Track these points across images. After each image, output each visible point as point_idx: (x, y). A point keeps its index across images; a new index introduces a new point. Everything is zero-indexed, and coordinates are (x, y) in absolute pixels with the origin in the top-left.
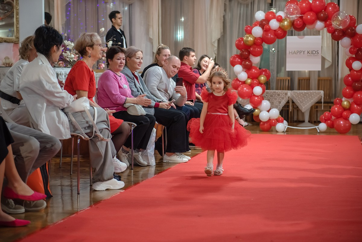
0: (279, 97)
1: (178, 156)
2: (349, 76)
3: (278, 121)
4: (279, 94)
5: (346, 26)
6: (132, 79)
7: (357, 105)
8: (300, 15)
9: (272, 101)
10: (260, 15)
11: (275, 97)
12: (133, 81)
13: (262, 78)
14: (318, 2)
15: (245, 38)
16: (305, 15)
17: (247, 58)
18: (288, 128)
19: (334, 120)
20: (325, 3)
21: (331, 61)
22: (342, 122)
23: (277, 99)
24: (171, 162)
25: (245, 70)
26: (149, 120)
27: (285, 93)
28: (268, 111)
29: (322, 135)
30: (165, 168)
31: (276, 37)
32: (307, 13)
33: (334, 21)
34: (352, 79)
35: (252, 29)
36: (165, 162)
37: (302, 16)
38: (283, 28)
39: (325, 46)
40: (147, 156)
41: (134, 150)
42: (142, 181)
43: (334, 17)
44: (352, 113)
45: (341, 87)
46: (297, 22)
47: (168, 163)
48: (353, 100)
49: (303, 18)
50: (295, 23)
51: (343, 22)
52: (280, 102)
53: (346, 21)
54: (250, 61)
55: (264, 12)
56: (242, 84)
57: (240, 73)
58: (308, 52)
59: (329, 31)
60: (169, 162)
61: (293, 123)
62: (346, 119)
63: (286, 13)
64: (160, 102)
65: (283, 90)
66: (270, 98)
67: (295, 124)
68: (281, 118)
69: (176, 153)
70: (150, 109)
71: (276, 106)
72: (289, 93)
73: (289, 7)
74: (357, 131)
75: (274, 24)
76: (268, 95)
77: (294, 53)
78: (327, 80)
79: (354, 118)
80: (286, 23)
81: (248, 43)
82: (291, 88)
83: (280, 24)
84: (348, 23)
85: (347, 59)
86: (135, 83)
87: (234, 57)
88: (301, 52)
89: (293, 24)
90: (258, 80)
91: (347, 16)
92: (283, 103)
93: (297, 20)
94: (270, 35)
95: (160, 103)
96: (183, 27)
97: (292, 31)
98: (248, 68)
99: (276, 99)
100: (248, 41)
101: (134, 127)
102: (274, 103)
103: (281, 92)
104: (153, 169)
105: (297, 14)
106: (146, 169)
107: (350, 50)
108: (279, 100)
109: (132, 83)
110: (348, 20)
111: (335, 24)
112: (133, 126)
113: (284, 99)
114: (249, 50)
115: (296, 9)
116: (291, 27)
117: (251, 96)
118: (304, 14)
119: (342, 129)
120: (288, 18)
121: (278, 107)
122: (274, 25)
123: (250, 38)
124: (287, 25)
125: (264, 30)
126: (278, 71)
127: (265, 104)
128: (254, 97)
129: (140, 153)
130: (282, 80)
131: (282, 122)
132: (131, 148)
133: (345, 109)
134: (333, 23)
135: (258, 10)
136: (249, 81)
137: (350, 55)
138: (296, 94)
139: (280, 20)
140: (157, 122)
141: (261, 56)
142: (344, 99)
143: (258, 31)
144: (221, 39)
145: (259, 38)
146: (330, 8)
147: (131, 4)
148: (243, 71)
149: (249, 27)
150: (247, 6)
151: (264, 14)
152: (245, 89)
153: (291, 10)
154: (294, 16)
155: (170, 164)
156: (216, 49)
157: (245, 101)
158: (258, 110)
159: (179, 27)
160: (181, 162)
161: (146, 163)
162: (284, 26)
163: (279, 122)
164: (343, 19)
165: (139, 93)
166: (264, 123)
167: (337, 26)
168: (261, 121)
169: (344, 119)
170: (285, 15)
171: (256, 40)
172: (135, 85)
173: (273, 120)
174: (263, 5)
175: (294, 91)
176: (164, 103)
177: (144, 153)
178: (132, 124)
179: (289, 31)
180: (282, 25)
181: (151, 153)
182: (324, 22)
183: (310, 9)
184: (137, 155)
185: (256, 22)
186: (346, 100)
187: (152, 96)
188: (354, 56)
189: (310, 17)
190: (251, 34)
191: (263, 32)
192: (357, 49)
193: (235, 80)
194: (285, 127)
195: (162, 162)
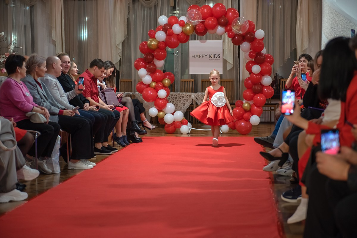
0: (183, 99)
1: (83, 163)
2: (249, 79)
3: (182, 123)
4: (184, 96)
5: (246, 31)
6: (35, 87)
7: (257, 107)
8: (202, 20)
9: (176, 104)
10: (163, 20)
11: (180, 99)
12: (36, 88)
13: (166, 81)
14: (218, 8)
15: (148, 43)
16: (207, 20)
17: (151, 62)
18: (192, 129)
19: (236, 121)
20: (225, 8)
21: (233, 64)
22: (243, 124)
23: (182, 101)
24: (76, 169)
25: (149, 74)
26: (53, 128)
27: (189, 96)
28: (173, 114)
29: (225, 136)
30: (71, 175)
31: (179, 42)
32: (209, 18)
33: (234, 26)
34: (252, 82)
35: (155, 33)
36: (70, 168)
37: (204, 21)
38: (186, 32)
39: (227, 49)
40: (52, 164)
41: (38, 158)
42: (47, 190)
43: (234, 22)
44: (253, 115)
45: (242, 89)
46: (199, 26)
47: (73, 170)
48: (253, 102)
49: (204, 22)
50: (197, 28)
51: (242, 27)
52: (184, 105)
53: (245, 26)
54: (154, 65)
55: (167, 17)
56: (147, 87)
57: (144, 77)
58: (210, 56)
59: (229, 36)
60: (75, 169)
61: (197, 124)
62: (247, 120)
63: (188, 18)
64: (64, 109)
65: (187, 92)
66: (175, 100)
67: (199, 125)
68: (186, 121)
69: (81, 160)
70: (54, 117)
71: (180, 108)
72: (193, 95)
73: (191, 12)
74: (258, 131)
75: (177, 28)
76: (172, 97)
77: (196, 57)
78: (229, 81)
79: (255, 119)
80: (188, 27)
81: (151, 47)
82: (195, 90)
83: (182, 29)
84: (248, 28)
85: (246, 63)
86: (37, 90)
87: (138, 61)
88: (203, 56)
89: (195, 28)
90: (162, 83)
91: (247, 21)
92: (188, 104)
93: (199, 24)
94: (174, 40)
95: (64, 111)
96: (86, 26)
97: (195, 36)
98: (152, 72)
99: (180, 101)
100: (152, 45)
101: (39, 135)
102: (179, 105)
103: (185, 94)
104: (58, 177)
105: (199, 19)
106: (51, 176)
107: (249, 54)
108: (184, 103)
109: (35, 90)
110: (247, 25)
111: (235, 29)
112: (37, 135)
113: (188, 101)
114: (153, 54)
115: (198, 14)
116: (193, 31)
117: (155, 99)
118: (205, 19)
119: (243, 130)
120: (191, 22)
121: (182, 109)
122: (177, 30)
123: (153, 42)
124: (190, 30)
125: (167, 34)
126: (183, 73)
127: (169, 106)
128: (158, 100)
129: (45, 161)
130: (186, 82)
131: (186, 124)
132: (34, 156)
133: (246, 111)
134: (233, 28)
135: (162, 14)
136: (154, 84)
137: (250, 59)
138: (200, 96)
139: (182, 24)
140: (62, 129)
141: (165, 59)
142: (244, 101)
143: (161, 35)
144: (125, 41)
145: (163, 42)
146: (230, 14)
147: (33, 6)
148: (147, 74)
149: (152, 31)
150: (151, 8)
151: (167, 18)
152: (150, 92)
153: (193, 15)
154: (196, 21)
155: (75, 171)
156: (120, 51)
157: (150, 103)
158: (164, 113)
159: (82, 26)
160: (86, 169)
161: (50, 171)
162: (186, 30)
163: (183, 125)
164: (243, 24)
165: (43, 100)
166: (169, 125)
167: (237, 31)
168: (166, 124)
169: (244, 120)
170: (188, 20)
171: (159, 44)
172: (38, 92)
173: (178, 122)
174: (167, 9)
175: (197, 93)
176: (68, 110)
177: (49, 161)
178: (36, 133)
179: (192, 35)
180: (184, 29)
181: (56, 161)
182: (224, 27)
183: (211, 13)
184: (42, 163)
185: (159, 27)
186: (246, 103)
187: (56, 103)
188: (253, 60)
189: (211, 22)
190: (155, 38)
191: (166, 36)
192: (256, 53)
193: (140, 83)
194: (190, 129)
195: (67, 169)
